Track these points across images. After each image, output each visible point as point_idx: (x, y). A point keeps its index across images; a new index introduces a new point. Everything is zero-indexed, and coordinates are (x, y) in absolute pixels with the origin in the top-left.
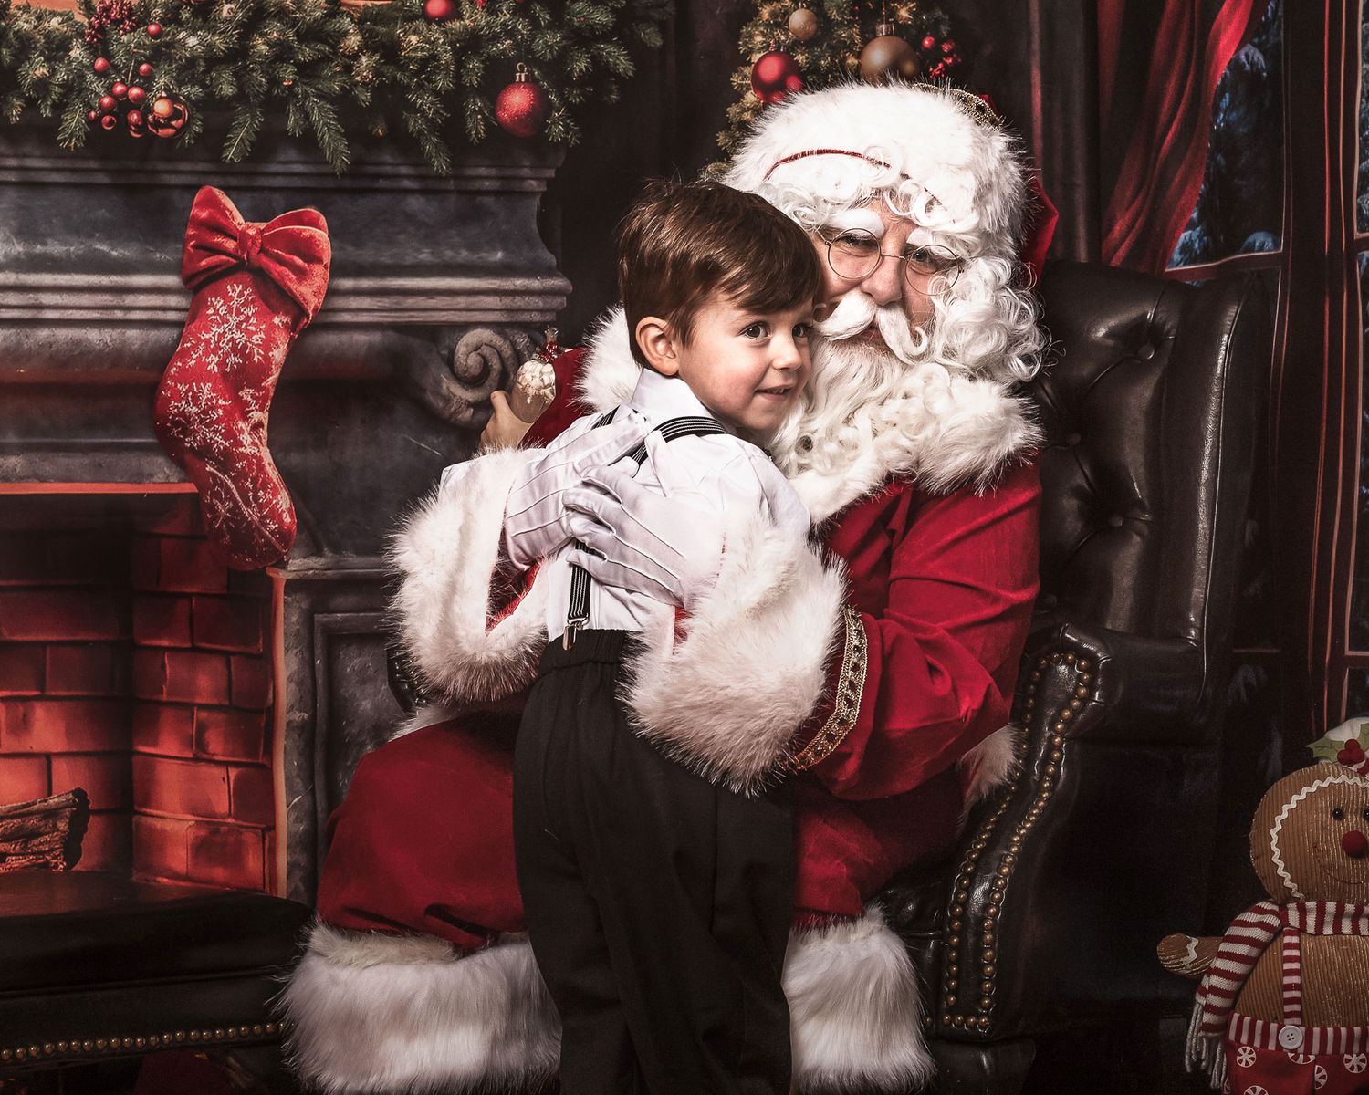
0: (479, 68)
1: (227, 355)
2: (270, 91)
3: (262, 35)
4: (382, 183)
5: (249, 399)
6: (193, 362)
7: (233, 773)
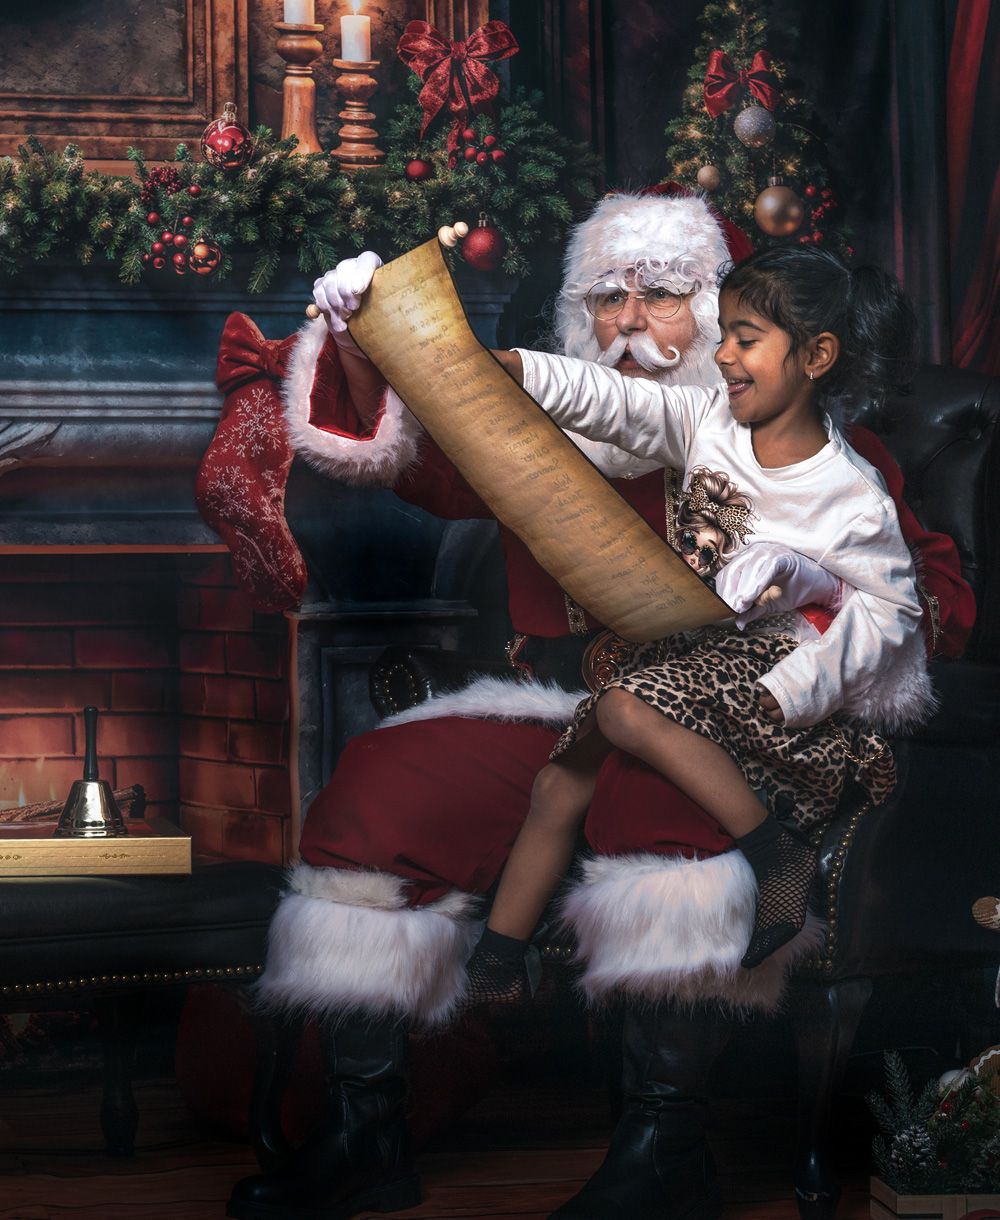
0: (449, 216)
1: (252, 444)
2: (284, 236)
3: (279, 193)
5: (269, 478)
6: (225, 450)
7: (259, 772)
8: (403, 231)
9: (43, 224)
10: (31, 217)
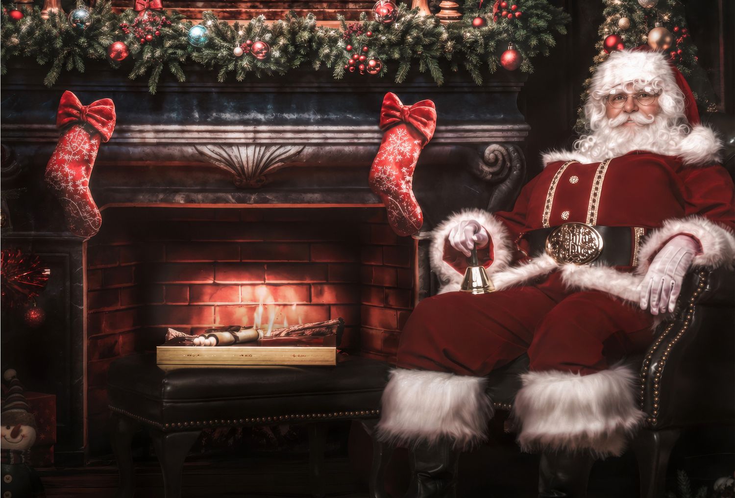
0: (494, 45)
1: (396, 156)
2: (413, 55)
3: (410, 35)
4: (456, 90)
5: (405, 172)
6: (384, 158)
7: (399, 313)
8: (471, 52)
9: (297, 52)
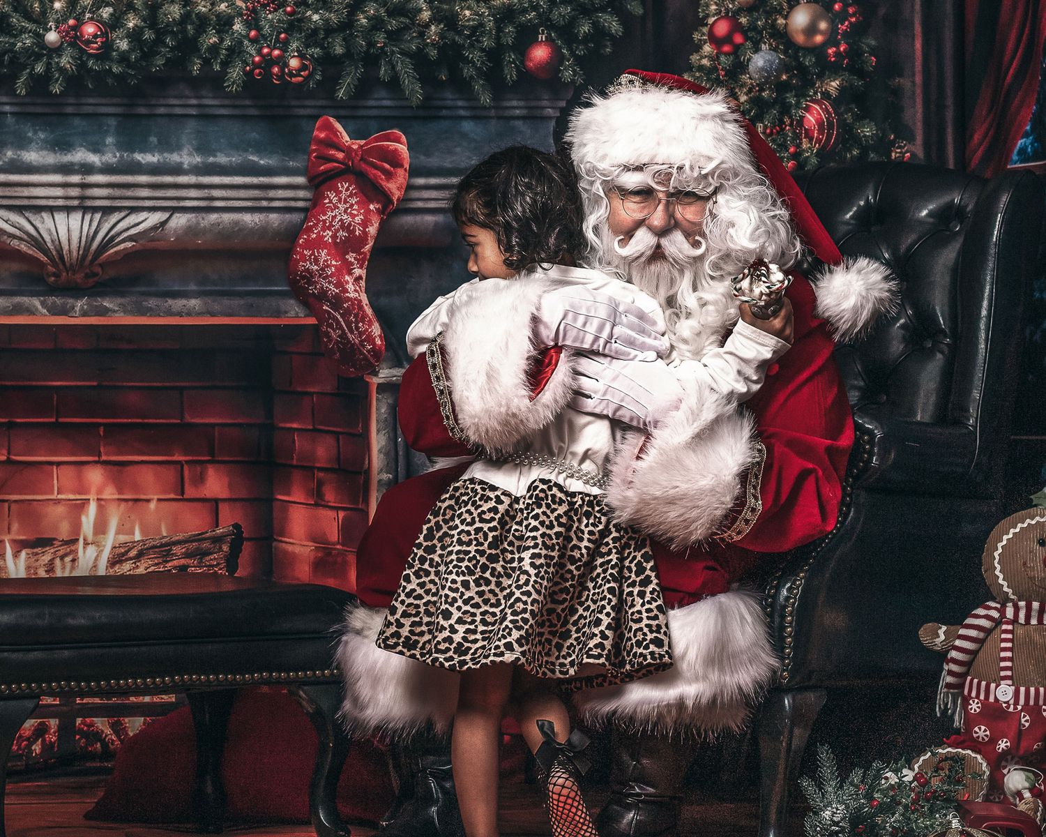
0: (513, 32)
1: (337, 231)
2: (368, 50)
4: (444, 112)
5: (353, 260)
6: (315, 236)
7: (341, 514)
8: (472, 45)
10: (148, 35)
